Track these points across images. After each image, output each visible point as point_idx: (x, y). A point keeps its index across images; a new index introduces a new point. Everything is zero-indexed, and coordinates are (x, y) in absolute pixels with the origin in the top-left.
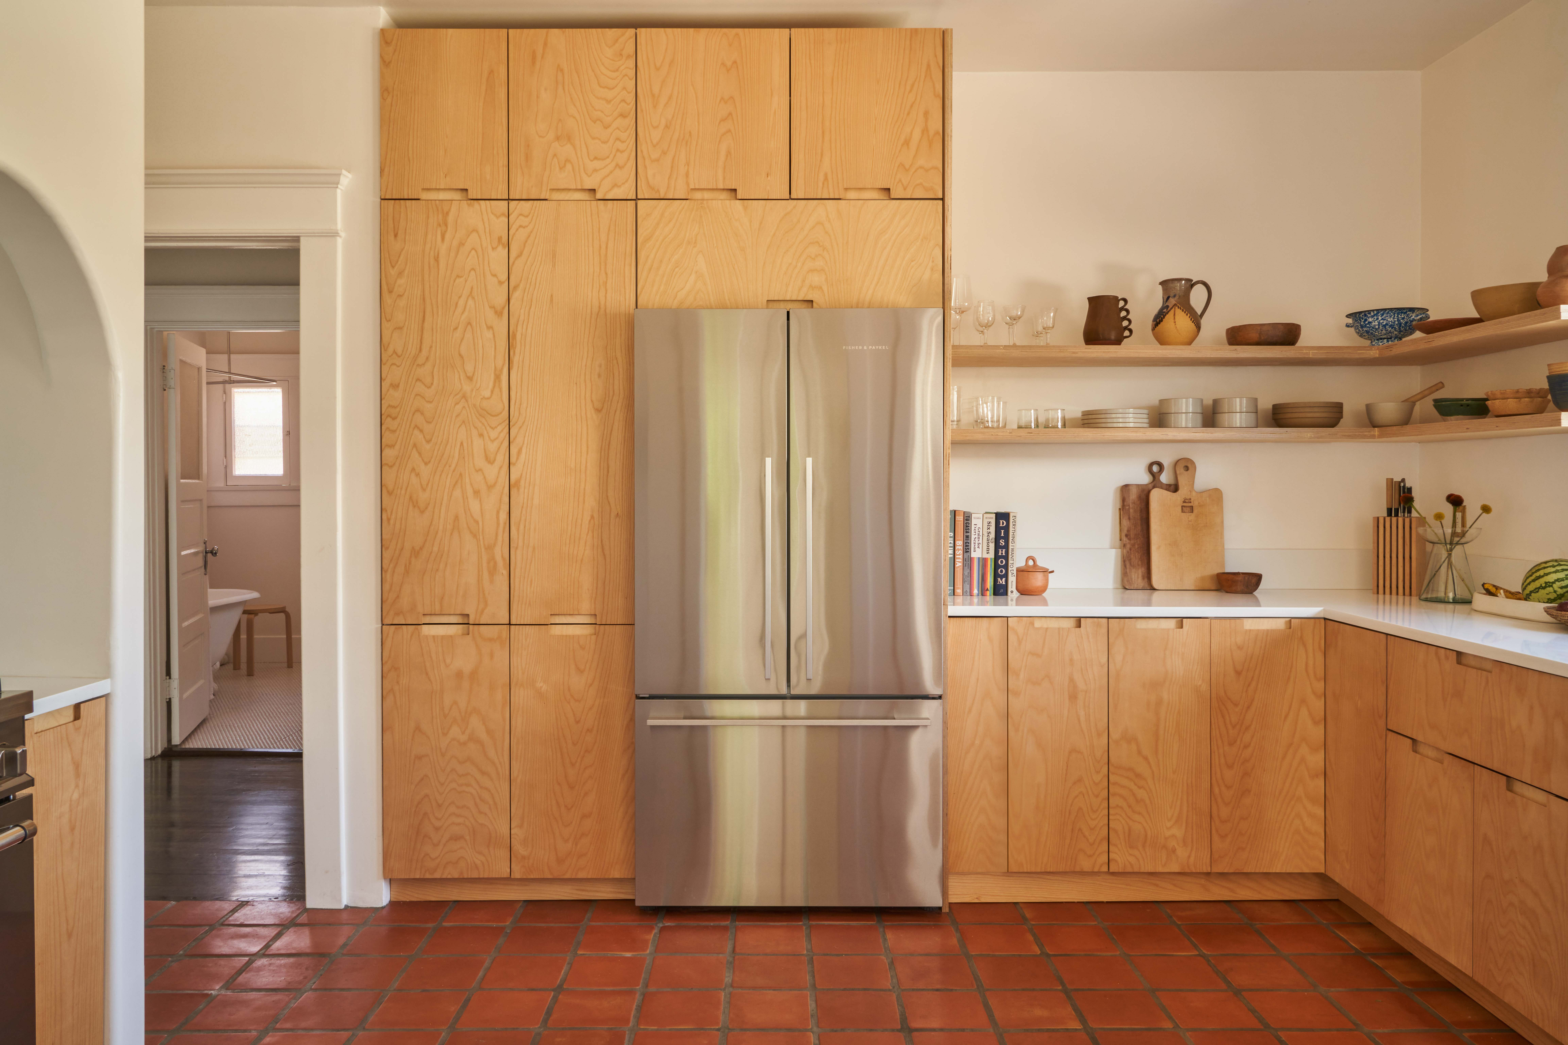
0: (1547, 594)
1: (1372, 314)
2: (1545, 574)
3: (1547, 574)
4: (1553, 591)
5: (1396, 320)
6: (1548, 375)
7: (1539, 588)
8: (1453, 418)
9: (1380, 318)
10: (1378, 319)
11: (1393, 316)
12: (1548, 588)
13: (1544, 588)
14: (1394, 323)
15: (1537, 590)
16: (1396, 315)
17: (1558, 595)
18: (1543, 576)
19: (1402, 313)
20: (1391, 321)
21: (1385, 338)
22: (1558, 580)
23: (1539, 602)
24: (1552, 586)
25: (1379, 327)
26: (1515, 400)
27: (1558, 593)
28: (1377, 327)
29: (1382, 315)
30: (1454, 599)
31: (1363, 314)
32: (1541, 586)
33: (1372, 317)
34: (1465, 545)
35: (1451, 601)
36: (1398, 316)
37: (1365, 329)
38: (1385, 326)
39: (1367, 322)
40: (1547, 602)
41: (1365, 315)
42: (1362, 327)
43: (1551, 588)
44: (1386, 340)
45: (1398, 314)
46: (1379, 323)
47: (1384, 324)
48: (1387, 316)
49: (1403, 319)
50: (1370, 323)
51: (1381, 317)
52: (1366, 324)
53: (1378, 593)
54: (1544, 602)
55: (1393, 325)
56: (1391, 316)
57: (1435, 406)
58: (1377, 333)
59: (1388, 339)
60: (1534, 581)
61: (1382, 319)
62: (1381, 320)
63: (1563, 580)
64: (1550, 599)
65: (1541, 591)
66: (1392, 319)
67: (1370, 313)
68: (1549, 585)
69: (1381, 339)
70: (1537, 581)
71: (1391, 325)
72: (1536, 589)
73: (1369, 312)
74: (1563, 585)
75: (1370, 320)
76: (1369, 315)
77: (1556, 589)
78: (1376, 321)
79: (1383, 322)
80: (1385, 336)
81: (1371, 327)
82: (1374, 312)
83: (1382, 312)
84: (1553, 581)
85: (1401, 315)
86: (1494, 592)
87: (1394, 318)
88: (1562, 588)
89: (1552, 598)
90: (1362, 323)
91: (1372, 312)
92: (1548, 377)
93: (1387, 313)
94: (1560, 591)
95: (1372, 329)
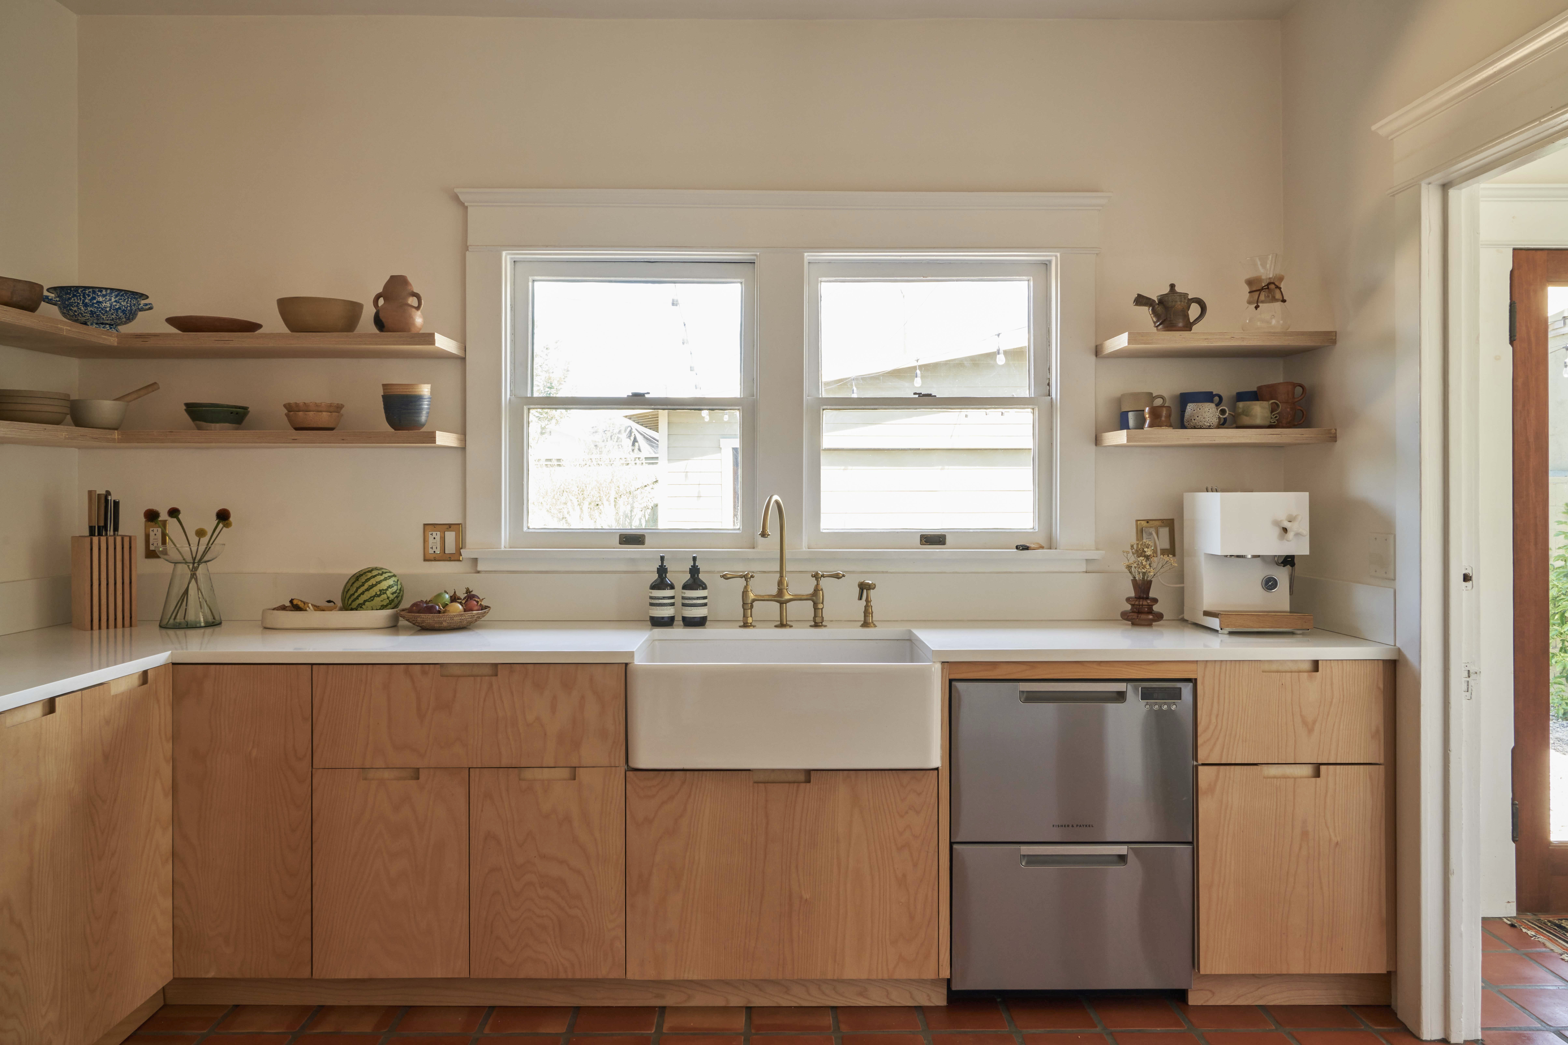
0: (381, 601)
1: (104, 292)
2: (377, 582)
3: (380, 582)
4: (387, 598)
5: (129, 305)
6: (383, 394)
7: (374, 596)
8: (218, 425)
9: (113, 300)
10: (110, 300)
11: (127, 300)
12: (383, 596)
13: (379, 596)
14: (127, 308)
15: (372, 599)
16: (130, 300)
17: (390, 601)
18: (376, 585)
19: (134, 298)
20: (125, 306)
21: (107, 324)
22: (390, 587)
23: (372, 609)
24: (386, 593)
25: (110, 310)
26: (329, 413)
27: (390, 599)
28: (108, 309)
29: (116, 296)
30: (206, 622)
31: (91, 290)
32: (376, 594)
33: (104, 296)
34: (208, 563)
35: (203, 624)
36: (131, 301)
37: (89, 309)
38: (117, 310)
39: (95, 301)
40: (380, 609)
41: (94, 292)
42: (86, 305)
43: (385, 595)
44: (107, 326)
45: (131, 299)
46: (111, 305)
47: (117, 307)
48: (121, 299)
49: (134, 305)
50: (98, 302)
51: (115, 298)
52: (94, 303)
53: (92, 629)
54: (377, 610)
55: (126, 311)
56: (125, 300)
57: (186, 410)
58: (104, 317)
59: (110, 325)
60: (367, 590)
61: (116, 301)
62: (114, 302)
63: (393, 587)
64: (383, 605)
65: (377, 599)
66: (125, 303)
67: (101, 291)
68: (383, 592)
69: (102, 324)
70: (371, 590)
71: (124, 310)
72: (371, 597)
73: (101, 289)
74: (394, 591)
75: (101, 299)
76: (99, 294)
77: (389, 595)
78: (108, 302)
79: (116, 305)
80: (108, 322)
81: (100, 308)
82: (106, 291)
83: (117, 293)
84: (386, 588)
85: (133, 301)
86: (303, 607)
87: (127, 303)
88: (393, 594)
89: (385, 604)
90: (87, 301)
91: (104, 291)
92: (383, 396)
93: (122, 295)
94: (392, 597)
95: (100, 311)
